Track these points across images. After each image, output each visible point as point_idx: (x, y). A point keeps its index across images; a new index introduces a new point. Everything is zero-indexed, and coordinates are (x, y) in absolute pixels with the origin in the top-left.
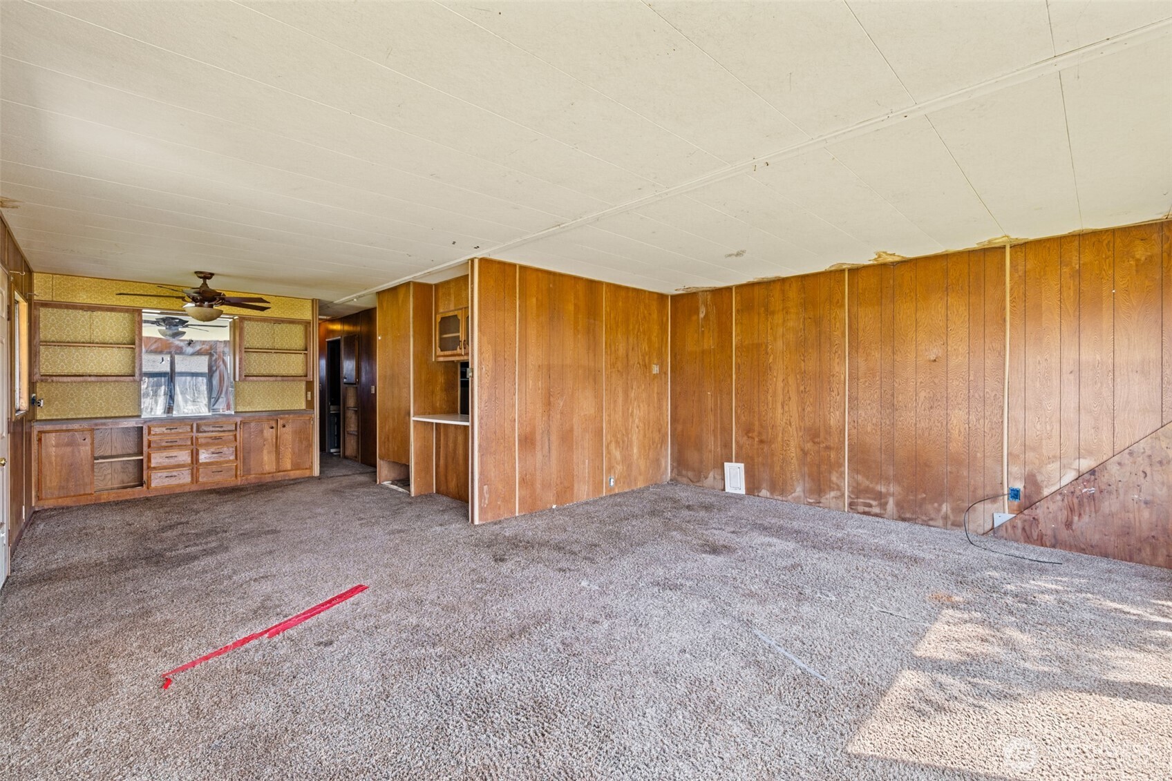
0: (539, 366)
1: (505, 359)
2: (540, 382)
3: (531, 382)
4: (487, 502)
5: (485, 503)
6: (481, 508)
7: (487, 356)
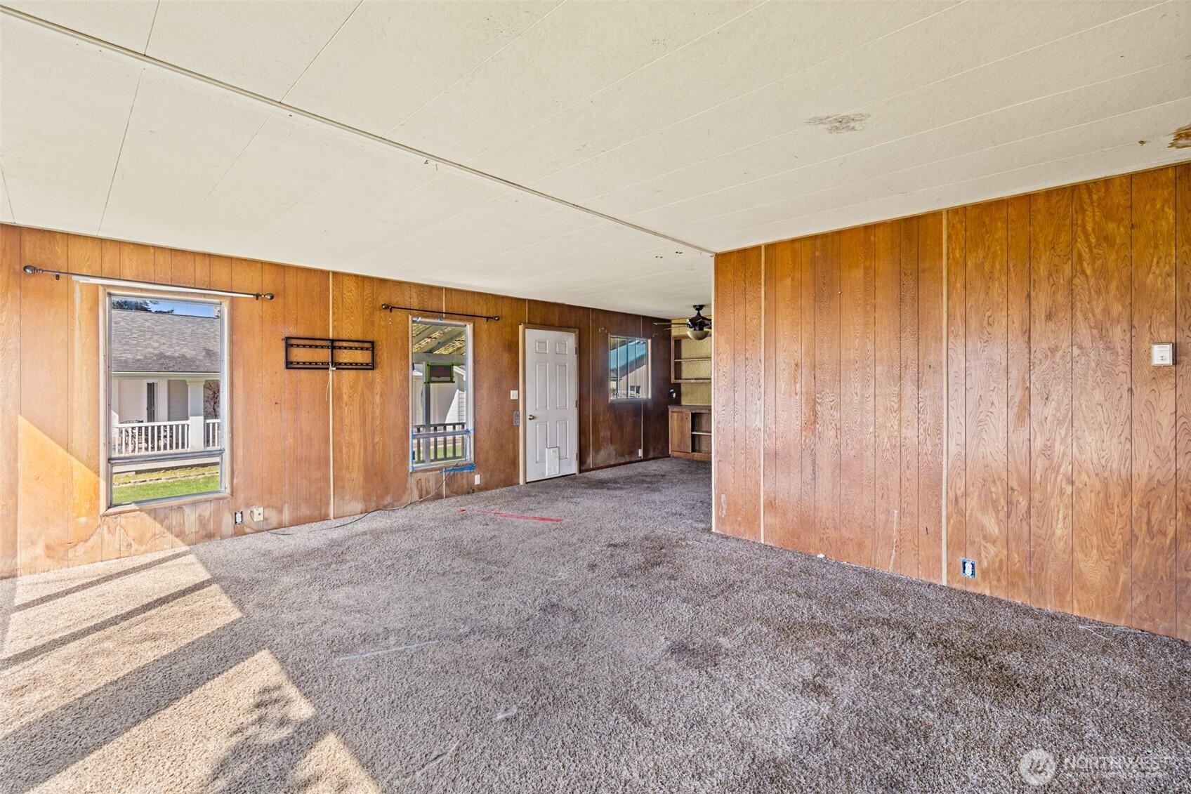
0: (797, 365)
1: (746, 359)
2: (798, 385)
3: (783, 385)
4: (724, 512)
5: (722, 513)
6: (719, 518)
7: (725, 356)
